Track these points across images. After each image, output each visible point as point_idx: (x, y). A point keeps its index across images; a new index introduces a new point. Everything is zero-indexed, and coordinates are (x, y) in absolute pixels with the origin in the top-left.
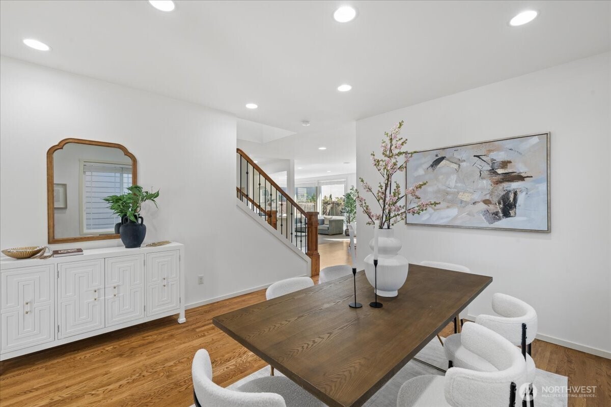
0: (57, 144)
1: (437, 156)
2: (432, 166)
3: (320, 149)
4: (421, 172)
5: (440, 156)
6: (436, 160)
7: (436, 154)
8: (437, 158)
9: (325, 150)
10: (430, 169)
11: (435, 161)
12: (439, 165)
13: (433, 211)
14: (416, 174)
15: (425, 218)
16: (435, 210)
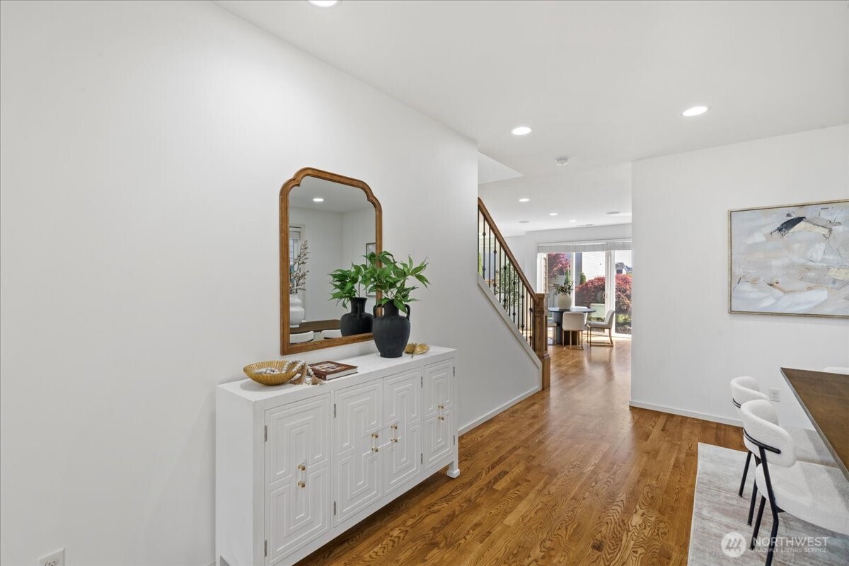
0: (292, 177)
1: (788, 215)
2: (780, 230)
3: (521, 200)
4: (759, 237)
5: (794, 216)
6: (788, 221)
7: (787, 212)
8: (789, 218)
9: (528, 202)
10: (777, 235)
11: (785, 223)
12: (792, 230)
13: (781, 294)
14: (750, 241)
15: (766, 304)
16: (785, 292)
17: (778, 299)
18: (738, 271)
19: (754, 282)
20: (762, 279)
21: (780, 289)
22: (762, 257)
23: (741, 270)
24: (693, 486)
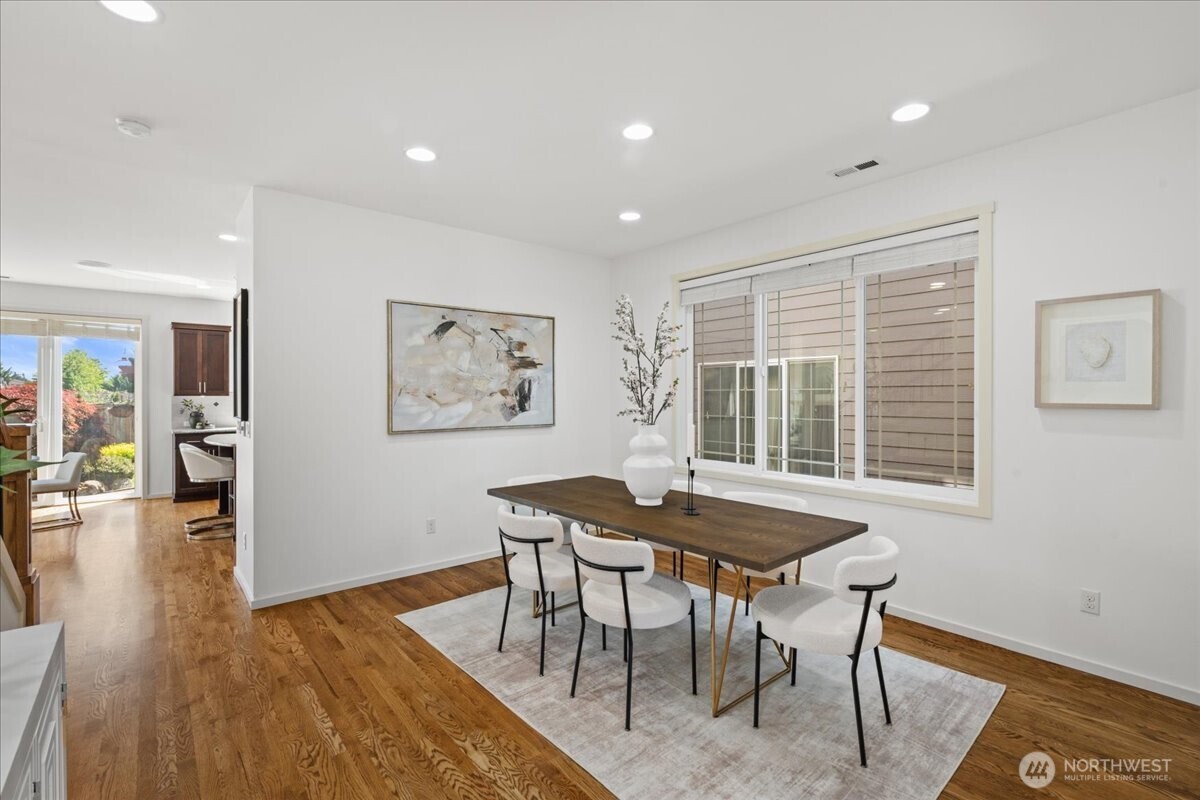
1: (443, 317)
2: (436, 332)
4: (419, 340)
5: (448, 320)
6: (443, 324)
7: (443, 314)
8: (444, 321)
10: (434, 338)
11: (441, 326)
12: (447, 334)
13: (438, 407)
14: (410, 342)
15: (424, 421)
16: (441, 405)
17: (435, 413)
18: (398, 379)
19: (414, 393)
20: (422, 389)
21: (436, 401)
22: (421, 363)
23: (402, 379)
24: (460, 671)
